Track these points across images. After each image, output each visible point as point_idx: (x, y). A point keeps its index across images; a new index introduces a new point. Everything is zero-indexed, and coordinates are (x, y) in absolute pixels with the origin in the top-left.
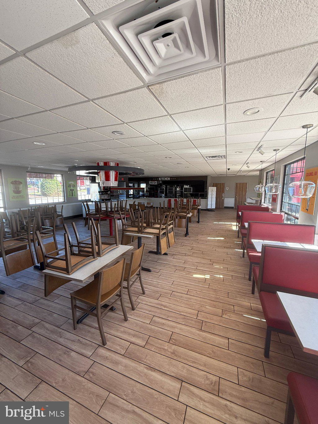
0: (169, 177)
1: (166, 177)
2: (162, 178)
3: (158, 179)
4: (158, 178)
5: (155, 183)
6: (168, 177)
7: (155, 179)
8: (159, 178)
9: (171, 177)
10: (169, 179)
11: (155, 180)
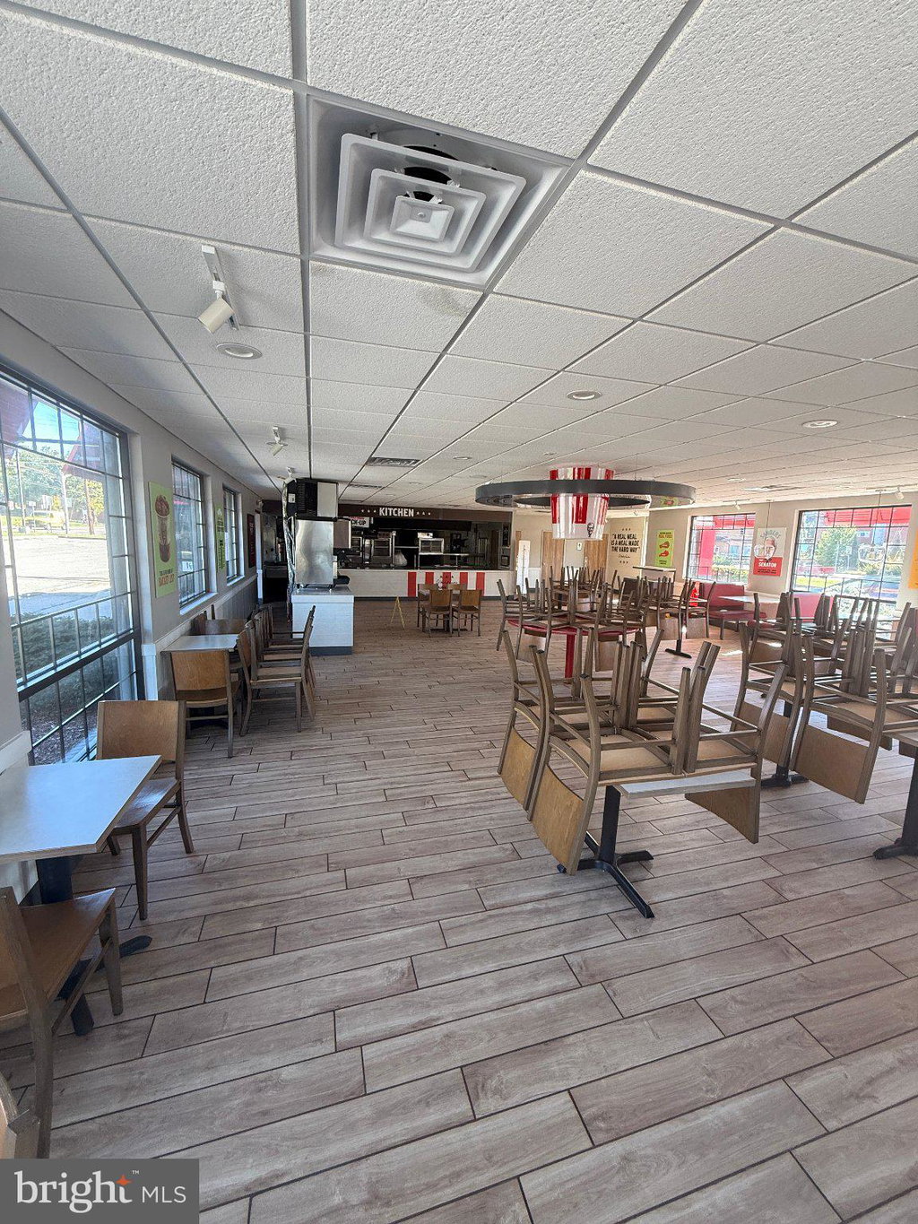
0: (411, 508)
1: (404, 508)
2: (390, 509)
3: (378, 511)
4: (377, 508)
5: (364, 522)
6: (408, 508)
7: (366, 511)
8: (381, 511)
9: (416, 510)
10: (412, 513)
11: (365, 515)
